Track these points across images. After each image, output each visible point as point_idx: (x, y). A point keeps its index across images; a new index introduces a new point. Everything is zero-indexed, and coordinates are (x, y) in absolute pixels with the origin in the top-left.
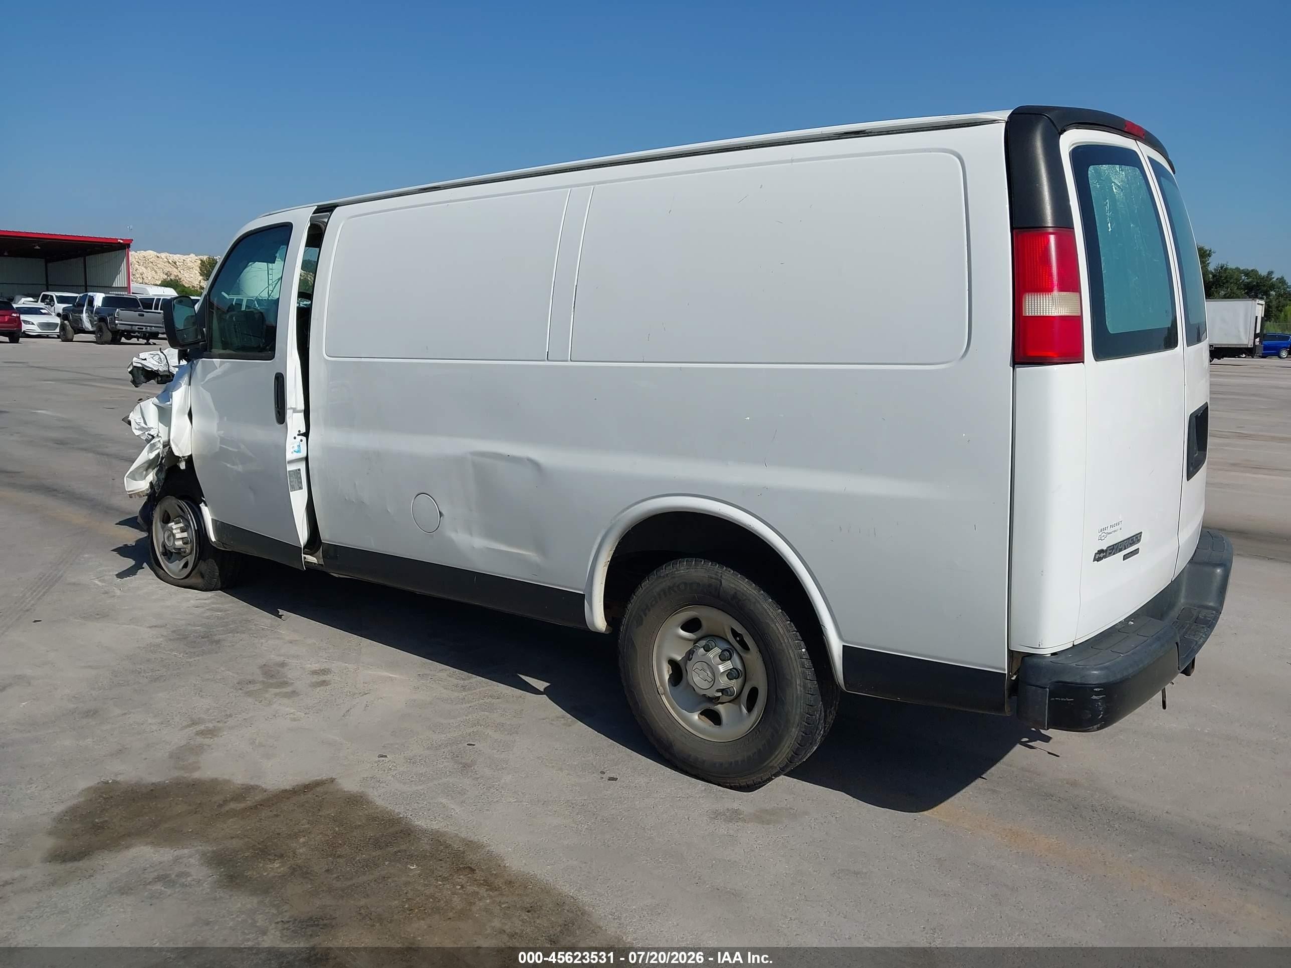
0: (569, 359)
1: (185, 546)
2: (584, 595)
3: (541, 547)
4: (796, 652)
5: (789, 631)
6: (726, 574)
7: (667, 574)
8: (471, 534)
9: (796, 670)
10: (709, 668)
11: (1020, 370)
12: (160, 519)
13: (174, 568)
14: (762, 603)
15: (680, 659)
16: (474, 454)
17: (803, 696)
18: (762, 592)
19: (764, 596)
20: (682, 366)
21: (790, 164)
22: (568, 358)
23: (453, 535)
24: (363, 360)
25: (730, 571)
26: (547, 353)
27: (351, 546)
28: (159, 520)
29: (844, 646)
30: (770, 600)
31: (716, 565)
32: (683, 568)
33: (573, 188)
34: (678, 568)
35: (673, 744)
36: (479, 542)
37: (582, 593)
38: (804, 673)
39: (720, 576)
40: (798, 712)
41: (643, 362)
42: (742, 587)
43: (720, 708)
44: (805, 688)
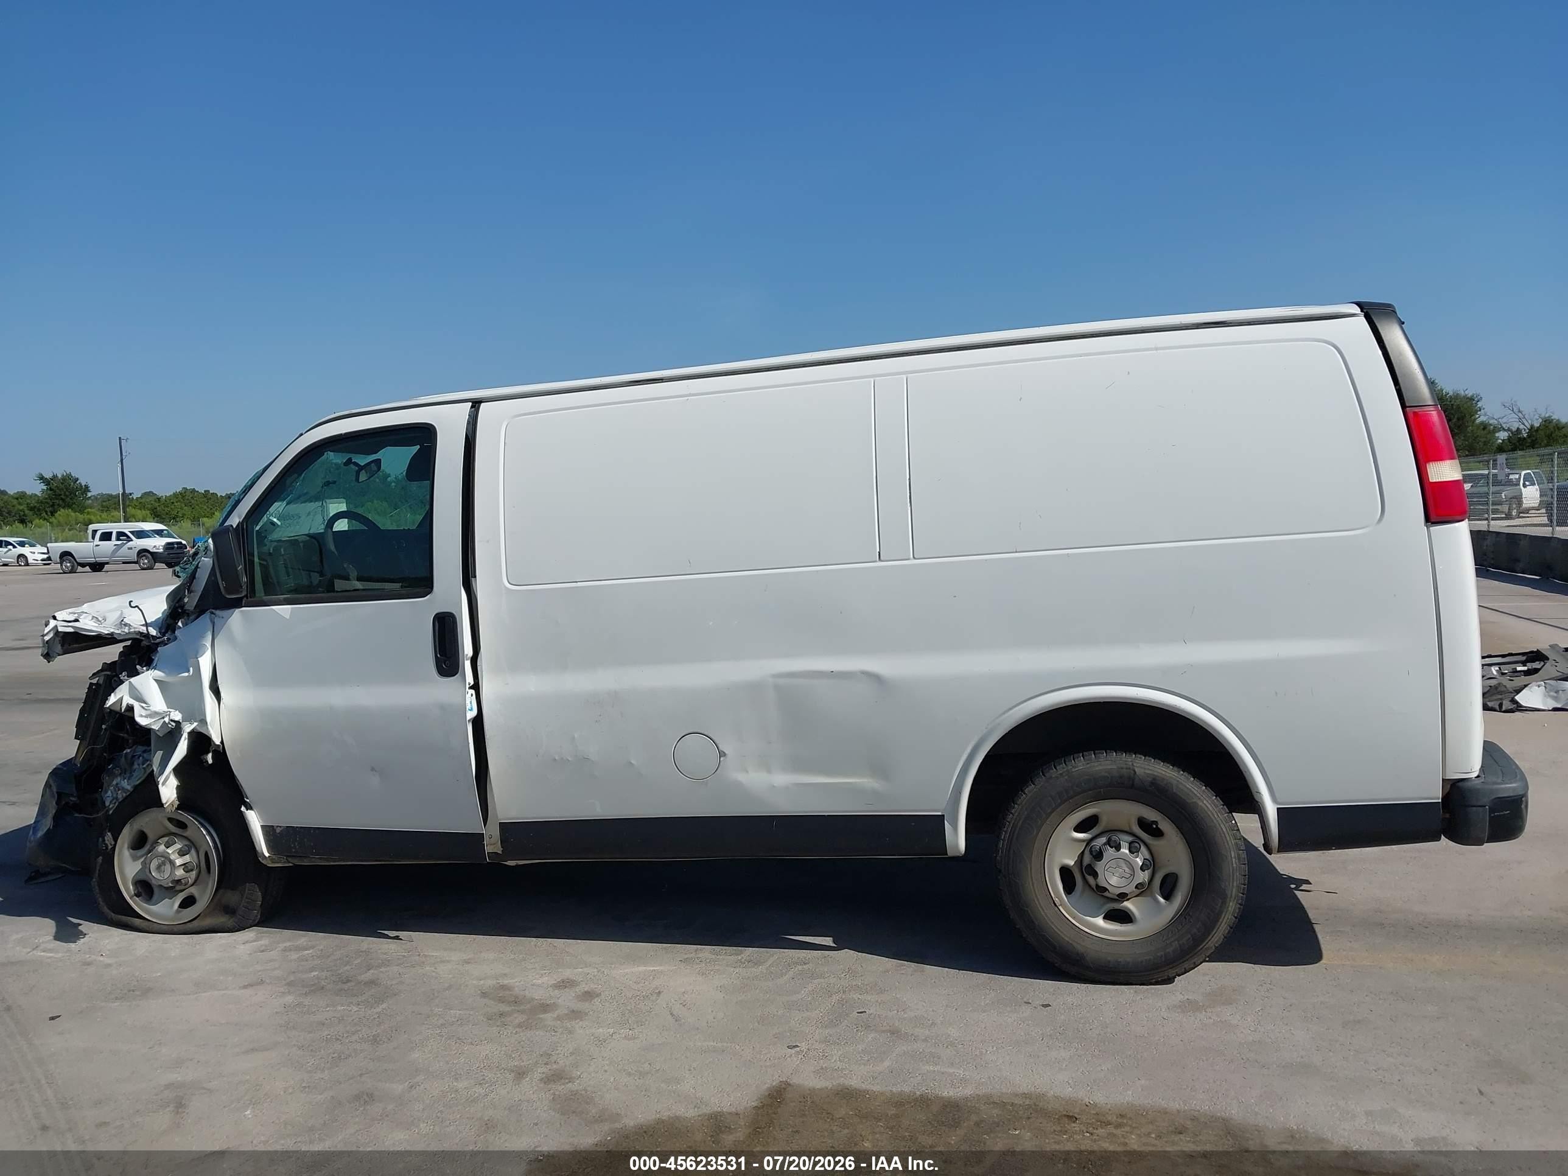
0: (912, 556)
1: (188, 874)
2: (943, 815)
3: (879, 770)
4: (1227, 825)
5: (1216, 806)
6: (1137, 761)
7: (1061, 774)
8: (769, 771)
9: (1230, 842)
10: (1125, 863)
11: (1435, 529)
12: (128, 844)
13: (165, 909)
14: (1184, 783)
15: (1073, 863)
16: (775, 676)
17: (1238, 868)
18: (1182, 772)
19: (1185, 776)
20: (1069, 553)
21: (1155, 352)
22: (910, 555)
23: (741, 777)
24: (579, 584)
25: (1140, 758)
26: (878, 554)
27: (557, 818)
28: (126, 846)
29: (1278, 809)
30: (1192, 779)
31: (1122, 754)
32: (1081, 764)
33: (877, 378)
34: (1074, 764)
35: (1085, 955)
36: (782, 779)
37: (940, 814)
38: (1236, 844)
39: (1131, 763)
40: (1235, 884)
41: (1016, 552)
42: (1159, 771)
43: (1128, 905)
44: (1239, 859)
